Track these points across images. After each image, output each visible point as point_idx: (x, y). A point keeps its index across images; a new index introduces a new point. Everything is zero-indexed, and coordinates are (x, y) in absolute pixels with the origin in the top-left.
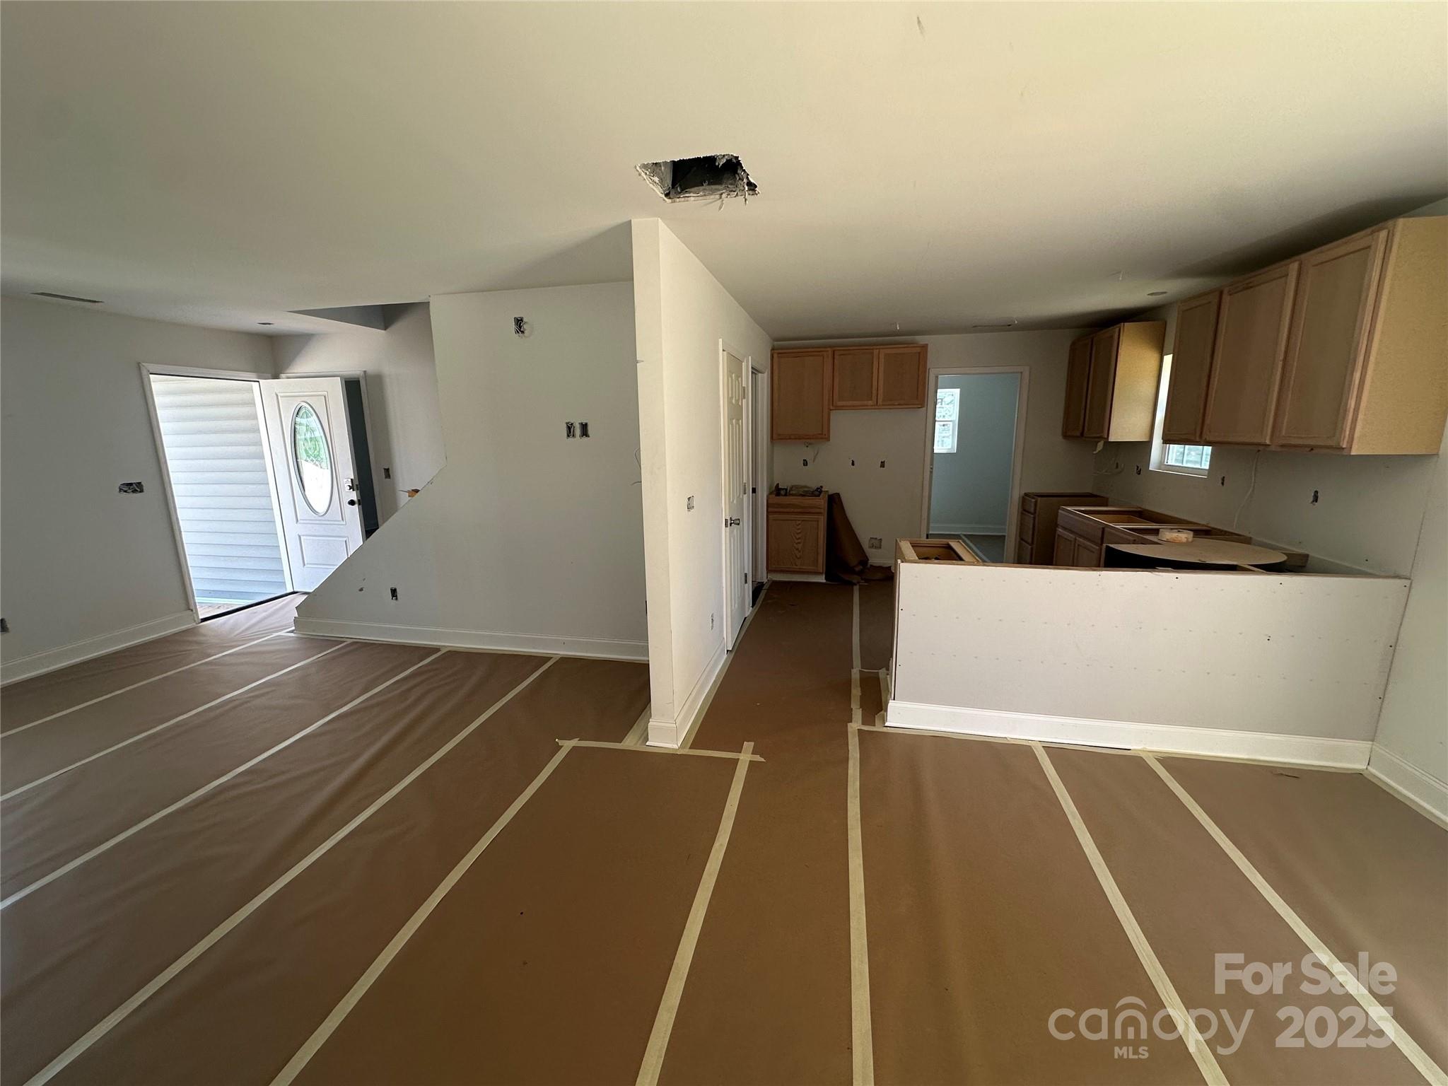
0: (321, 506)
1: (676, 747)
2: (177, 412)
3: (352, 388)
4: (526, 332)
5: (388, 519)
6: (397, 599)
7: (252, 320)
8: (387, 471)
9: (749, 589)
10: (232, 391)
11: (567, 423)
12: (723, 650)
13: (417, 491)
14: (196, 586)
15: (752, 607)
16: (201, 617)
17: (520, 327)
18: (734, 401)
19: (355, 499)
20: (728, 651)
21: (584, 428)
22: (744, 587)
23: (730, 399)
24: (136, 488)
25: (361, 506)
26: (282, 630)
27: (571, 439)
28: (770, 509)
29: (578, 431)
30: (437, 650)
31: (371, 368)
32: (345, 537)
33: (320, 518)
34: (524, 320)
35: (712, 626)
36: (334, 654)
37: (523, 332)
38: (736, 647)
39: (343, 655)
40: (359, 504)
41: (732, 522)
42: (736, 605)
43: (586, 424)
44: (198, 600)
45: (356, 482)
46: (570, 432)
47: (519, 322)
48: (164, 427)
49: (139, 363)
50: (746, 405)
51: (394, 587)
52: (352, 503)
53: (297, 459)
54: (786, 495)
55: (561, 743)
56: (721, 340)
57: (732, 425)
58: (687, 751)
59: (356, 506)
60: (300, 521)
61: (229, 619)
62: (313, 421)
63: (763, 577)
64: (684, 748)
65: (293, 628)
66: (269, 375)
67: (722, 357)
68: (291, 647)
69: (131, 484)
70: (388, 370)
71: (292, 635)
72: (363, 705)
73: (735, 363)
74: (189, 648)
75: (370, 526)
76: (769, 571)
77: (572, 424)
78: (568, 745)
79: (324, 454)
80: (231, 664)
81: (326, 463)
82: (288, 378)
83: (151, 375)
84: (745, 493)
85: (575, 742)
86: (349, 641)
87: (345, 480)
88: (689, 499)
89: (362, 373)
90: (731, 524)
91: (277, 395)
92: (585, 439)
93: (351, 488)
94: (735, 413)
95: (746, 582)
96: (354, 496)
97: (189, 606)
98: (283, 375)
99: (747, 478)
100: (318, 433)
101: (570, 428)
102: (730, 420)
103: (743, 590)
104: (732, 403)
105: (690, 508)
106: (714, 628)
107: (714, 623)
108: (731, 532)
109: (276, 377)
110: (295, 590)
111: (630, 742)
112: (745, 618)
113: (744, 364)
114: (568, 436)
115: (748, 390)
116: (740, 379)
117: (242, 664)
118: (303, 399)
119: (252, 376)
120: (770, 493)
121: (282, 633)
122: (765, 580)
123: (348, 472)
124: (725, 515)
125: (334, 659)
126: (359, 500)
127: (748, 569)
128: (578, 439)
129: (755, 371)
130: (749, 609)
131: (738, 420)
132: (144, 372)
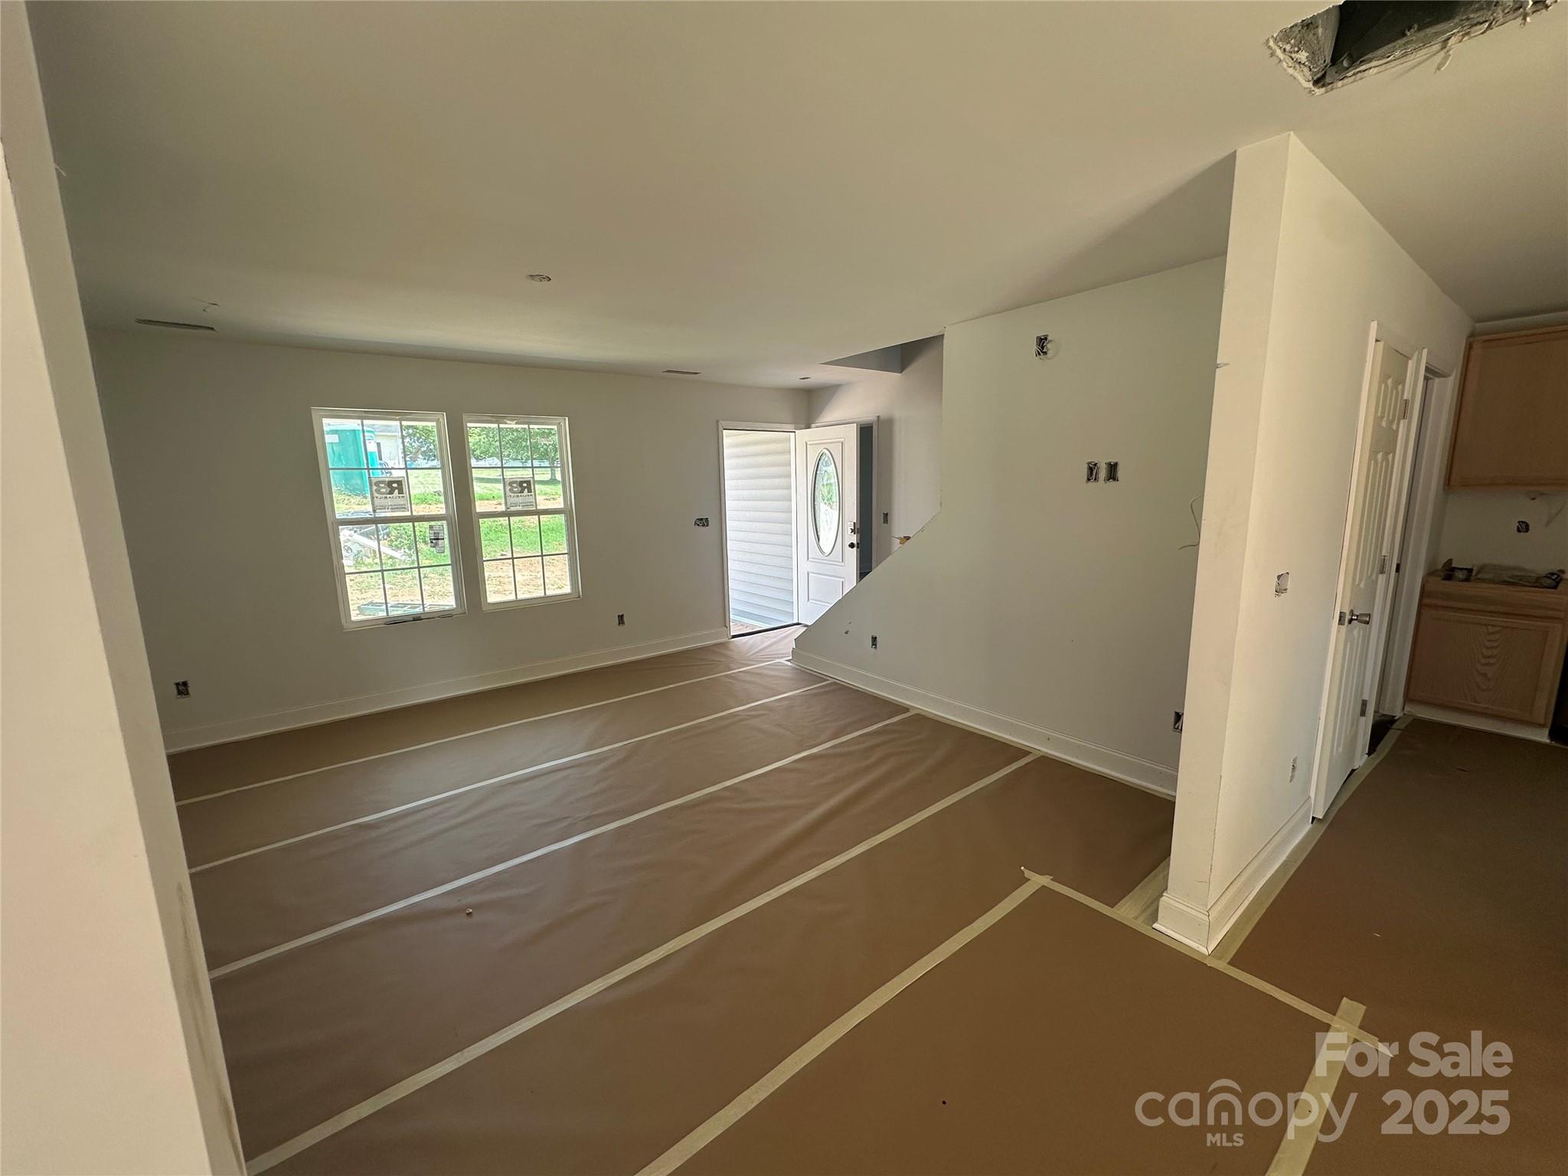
0: (827, 549)
1: (1203, 950)
2: (740, 461)
3: (866, 434)
4: (1049, 352)
5: (881, 562)
6: (876, 648)
7: (794, 376)
8: (886, 515)
9: (1366, 725)
10: (774, 441)
11: (1089, 463)
12: (1306, 815)
13: (908, 538)
14: (732, 605)
15: (1369, 754)
16: (732, 634)
17: (1043, 348)
18: (1384, 424)
19: (855, 542)
20: (1314, 818)
21: (1112, 471)
22: (1358, 721)
23: (1378, 420)
24: (703, 522)
25: (859, 550)
26: (782, 658)
27: (1092, 484)
28: (1426, 601)
29: (1103, 473)
30: (906, 709)
31: (884, 415)
32: (842, 578)
33: (826, 558)
34: (1049, 338)
35: (1292, 777)
36: (815, 691)
37: (1045, 353)
38: (1332, 815)
39: (826, 693)
40: (858, 547)
41: (1353, 619)
42: (1340, 749)
43: (1116, 464)
44: (732, 617)
45: (858, 526)
46: (1091, 474)
47: (1042, 342)
48: (728, 473)
49: (718, 422)
50: (1406, 432)
51: (875, 635)
52: (852, 546)
53: (814, 501)
54: (1467, 580)
55: (1027, 873)
56: (1374, 325)
57: (1376, 462)
58: (1222, 966)
59: (855, 548)
60: (810, 559)
61: (750, 639)
62: (831, 469)
63: (1396, 707)
64: (1220, 959)
65: (791, 658)
66: (803, 426)
67: (1373, 353)
68: (785, 675)
69: (702, 519)
70: (897, 414)
71: (789, 664)
72: (832, 751)
73: (1395, 361)
74: (717, 659)
75: (864, 570)
76: (1408, 698)
77: (1095, 464)
78: (1037, 881)
79: (835, 499)
80: (744, 681)
81: (836, 506)
82: (817, 427)
83: (724, 431)
84: (1382, 572)
85: (1045, 880)
86: (831, 680)
87: (849, 523)
88: (1279, 577)
89: (876, 419)
90: (1350, 621)
91: (806, 444)
92: (1112, 483)
93: (853, 531)
94: (1383, 443)
95: (1363, 713)
96: (854, 539)
97: (725, 623)
98: (813, 425)
99: (1389, 546)
100: (834, 480)
101: (1092, 471)
102: (1373, 453)
103: (1355, 724)
104: (1380, 426)
105: (1280, 591)
106: (1294, 780)
107: (1297, 772)
108: (1349, 632)
109: (808, 427)
110: (800, 622)
111: (1126, 912)
112: (1353, 771)
113: (1411, 364)
114: (1089, 480)
115: (1412, 407)
116: (1400, 387)
117: (749, 682)
118: (826, 446)
119: (790, 427)
120: (1431, 573)
121: (782, 661)
122: (1398, 714)
123: (852, 515)
124: (1341, 603)
125: (815, 695)
126: (858, 544)
127: (1370, 694)
128: (1102, 484)
129: (1431, 373)
130: (1362, 755)
131: (1387, 454)
132: (720, 428)
